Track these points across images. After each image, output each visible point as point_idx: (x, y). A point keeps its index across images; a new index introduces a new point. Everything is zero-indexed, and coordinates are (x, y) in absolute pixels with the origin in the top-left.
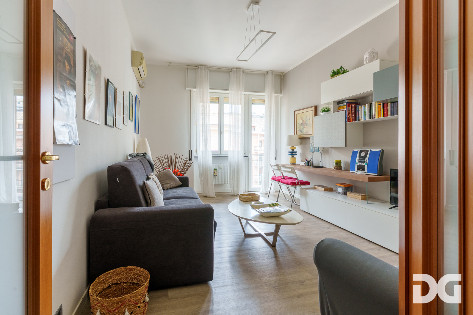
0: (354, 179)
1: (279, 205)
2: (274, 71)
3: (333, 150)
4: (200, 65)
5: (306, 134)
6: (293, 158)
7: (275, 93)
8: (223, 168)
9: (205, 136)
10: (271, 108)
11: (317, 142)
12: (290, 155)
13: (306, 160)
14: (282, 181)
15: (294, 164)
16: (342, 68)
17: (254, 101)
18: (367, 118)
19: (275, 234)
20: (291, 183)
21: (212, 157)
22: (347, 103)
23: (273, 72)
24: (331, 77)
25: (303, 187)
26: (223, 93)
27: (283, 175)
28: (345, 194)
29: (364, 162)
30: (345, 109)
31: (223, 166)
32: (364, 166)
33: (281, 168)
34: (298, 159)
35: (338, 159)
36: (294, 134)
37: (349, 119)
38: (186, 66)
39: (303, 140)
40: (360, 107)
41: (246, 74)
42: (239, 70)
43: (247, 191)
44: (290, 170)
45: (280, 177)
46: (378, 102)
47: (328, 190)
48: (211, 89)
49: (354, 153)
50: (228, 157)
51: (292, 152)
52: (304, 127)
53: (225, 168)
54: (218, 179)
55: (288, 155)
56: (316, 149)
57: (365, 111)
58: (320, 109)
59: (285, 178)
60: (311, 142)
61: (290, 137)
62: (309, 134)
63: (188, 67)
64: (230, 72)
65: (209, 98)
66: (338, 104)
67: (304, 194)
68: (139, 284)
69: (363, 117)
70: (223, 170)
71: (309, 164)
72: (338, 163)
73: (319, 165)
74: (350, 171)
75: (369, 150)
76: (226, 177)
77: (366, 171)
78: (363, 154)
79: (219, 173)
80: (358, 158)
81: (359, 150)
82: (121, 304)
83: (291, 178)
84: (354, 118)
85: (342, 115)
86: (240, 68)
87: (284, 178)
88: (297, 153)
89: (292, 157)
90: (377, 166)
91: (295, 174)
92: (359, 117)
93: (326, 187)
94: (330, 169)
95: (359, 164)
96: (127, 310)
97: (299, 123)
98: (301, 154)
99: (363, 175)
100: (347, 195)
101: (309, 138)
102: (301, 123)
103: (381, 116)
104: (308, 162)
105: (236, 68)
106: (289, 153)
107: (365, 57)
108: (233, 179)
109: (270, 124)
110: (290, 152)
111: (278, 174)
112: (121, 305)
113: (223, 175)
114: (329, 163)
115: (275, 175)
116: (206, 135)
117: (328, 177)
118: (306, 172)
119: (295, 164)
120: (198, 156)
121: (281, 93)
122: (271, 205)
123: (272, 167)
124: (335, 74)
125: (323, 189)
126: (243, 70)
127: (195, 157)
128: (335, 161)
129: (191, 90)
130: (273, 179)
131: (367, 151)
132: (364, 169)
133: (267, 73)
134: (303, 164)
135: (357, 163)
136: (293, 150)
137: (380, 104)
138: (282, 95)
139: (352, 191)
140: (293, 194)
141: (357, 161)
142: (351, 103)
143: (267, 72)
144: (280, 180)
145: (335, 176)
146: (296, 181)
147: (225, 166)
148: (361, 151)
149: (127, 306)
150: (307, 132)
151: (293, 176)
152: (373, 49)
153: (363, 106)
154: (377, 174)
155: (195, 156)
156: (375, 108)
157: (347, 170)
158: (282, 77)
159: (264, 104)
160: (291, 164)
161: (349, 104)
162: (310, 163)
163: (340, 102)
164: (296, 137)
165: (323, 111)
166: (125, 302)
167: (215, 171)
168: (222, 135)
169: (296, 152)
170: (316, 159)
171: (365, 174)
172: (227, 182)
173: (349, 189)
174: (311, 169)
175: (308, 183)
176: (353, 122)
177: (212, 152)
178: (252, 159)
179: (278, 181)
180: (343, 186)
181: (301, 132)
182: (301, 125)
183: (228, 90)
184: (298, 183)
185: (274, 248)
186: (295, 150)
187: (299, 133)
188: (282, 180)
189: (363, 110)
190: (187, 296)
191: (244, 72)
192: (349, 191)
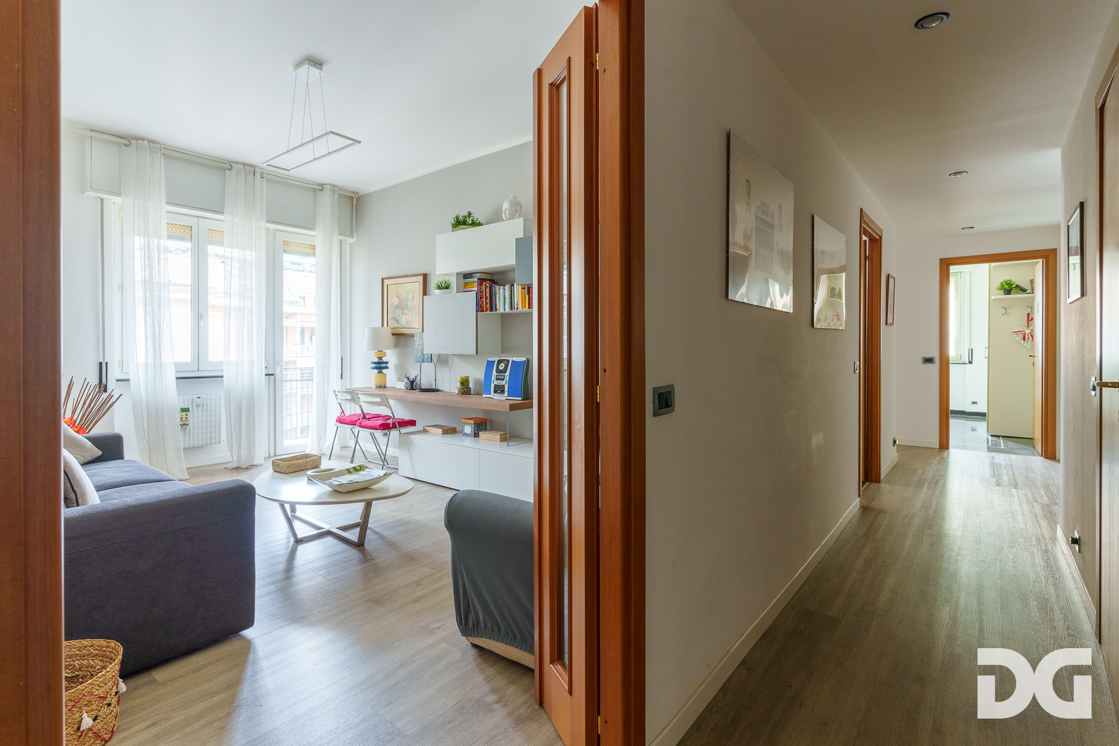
0: (489, 408)
1: (367, 467)
2: (336, 186)
3: (456, 359)
4: (137, 139)
5: (406, 326)
6: (381, 374)
7: (340, 234)
8: (207, 405)
9: (154, 325)
10: (330, 266)
11: (431, 343)
12: (375, 368)
13: (408, 378)
14: (360, 423)
15: (382, 387)
16: (470, 214)
17: (286, 247)
18: (508, 310)
19: (363, 525)
20: (380, 425)
21: (177, 378)
22: (478, 279)
23: (335, 188)
24: (453, 227)
25: (404, 430)
26: (204, 218)
27: (362, 410)
28: (476, 435)
29: (503, 380)
30: (476, 289)
31: (207, 400)
32: (504, 385)
33: (360, 396)
34: (391, 377)
35: (464, 375)
36: (383, 326)
37: (481, 307)
38: (88, 129)
39: (401, 338)
40: (497, 287)
41: (268, 180)
42: (252, 169)
43: (272, 454)
44: (379, 400)
45: (354, 415)
46: (522, 285)
47: (449, 431)
48: (168, 203)
49: (490, 364)
50: (222, 377)
51: (379, 363)
52: (402, 313)
53: (211, 405)
54: (193, 434)
55: (370, 368)
56: (426, 357)
57: (505, 296)
58: (433, 283)
59: (367, 417)
60: (417, 343)
61: (375, 332)
62: (412, 326)
63: (93, 134)
64: (227, 171)
65: (164, 228)
66: (464, 278)
67: (405, 444)
68: (78, 675)
69: (502, 306)
70: (207, 411)
71: (412, 385)
72: (465, 383)
73: (431, 386)
74: (484, 396)
75: (511, 359)
76: (215, 426)
77: (506, 394)
78: (502, 367)
79: (193, 417)
80: (494, 372)
81: (496, 359)
82: (73, 703)
83: (378, 416)
84: (488, 306)
85: (470, 298)
86: (254, 167)
87: (364, 417)
88: (388, 365)
89: (379, 372)
90: (520, 387)
91: (388, 407)
92: (496, 304)
93: (444, 426)
94: (450, 394)
95: (497, 382)
96: (85, 715)
97: (392, 304)
98: (396, 366)
99: (501, 400)
100: (478, 436)
101: (412, 336)
102: (396, 304)
103: (525, 307)
104: (412, 382)
105: (244, 164)
106: (373, 365)
107: (504, 208)
108: (238, 428)
109: (330, 301)
110: (375, 363)
111: (352, 410)
112: (73, 706)
113: (206, 422)
114: (450, 385)
115: (343, 412)
116: (156, 323)
117: (448, 409)
118: (409, 401)
119: (385, 387)
120: (131, 377)
121: (352, 235)
122: (352, 470)
123: (336, 395)
124: (460, 223)
125: (440, 431)
126: (261, 170)
127: (118, 380)
128: (459, 379)
129: (102, 200)
130: (341, 421)
131: (508, 361)
132: (503, 392)
133: (321, 188)
134: (402, 385)
135: (494, 382)
136: (380, 358)
137: (524, 288)
138: (354, 240)
139: (486, 430)
140: (384, 449)
141: (493, 378)
142: (485, 280)
143: (322, 186)
144: (356, 421)
145: (461, 405)
146: (390, 421)
147: (211, 400)
148: (500, 362)
149: (86, 705)
150: (407, 322)
151: (384, 411)
152: (515, 197)
153: (501, 287)
154: (520, 399)
155: (118, 378)
156: (518, 292)
157: (478, 394)
158: (355, 202)
159: (314, 254)
160: (377, 387)
161: (481, 281)
162: (415, 384)
163: (467, 276)
164: (387, 332)
165: (439, 287)
166: (81, 698)
167: (184, 414)
168: (202, 323)
169: (387, 363)
170: (427, 376)
171: (504, 398)
172: (220, 437)
173: (482, 425)
174: (416, 395)
175: (412, 423)
176: (488, 312)
177: (176, 365)
178: (284, 379)
179: (353, 423)
180: (472, 422)
181: (397, 321)
182: (397, 309)
183: (222, 213)
184: (394, 424)
185: (361, 548)
186: (384, 359)
187: (393, 324)
188: (362, 421)
189: (502, 293)
190: (204, 666)
191: (265, 176)
192: (481, 430)
